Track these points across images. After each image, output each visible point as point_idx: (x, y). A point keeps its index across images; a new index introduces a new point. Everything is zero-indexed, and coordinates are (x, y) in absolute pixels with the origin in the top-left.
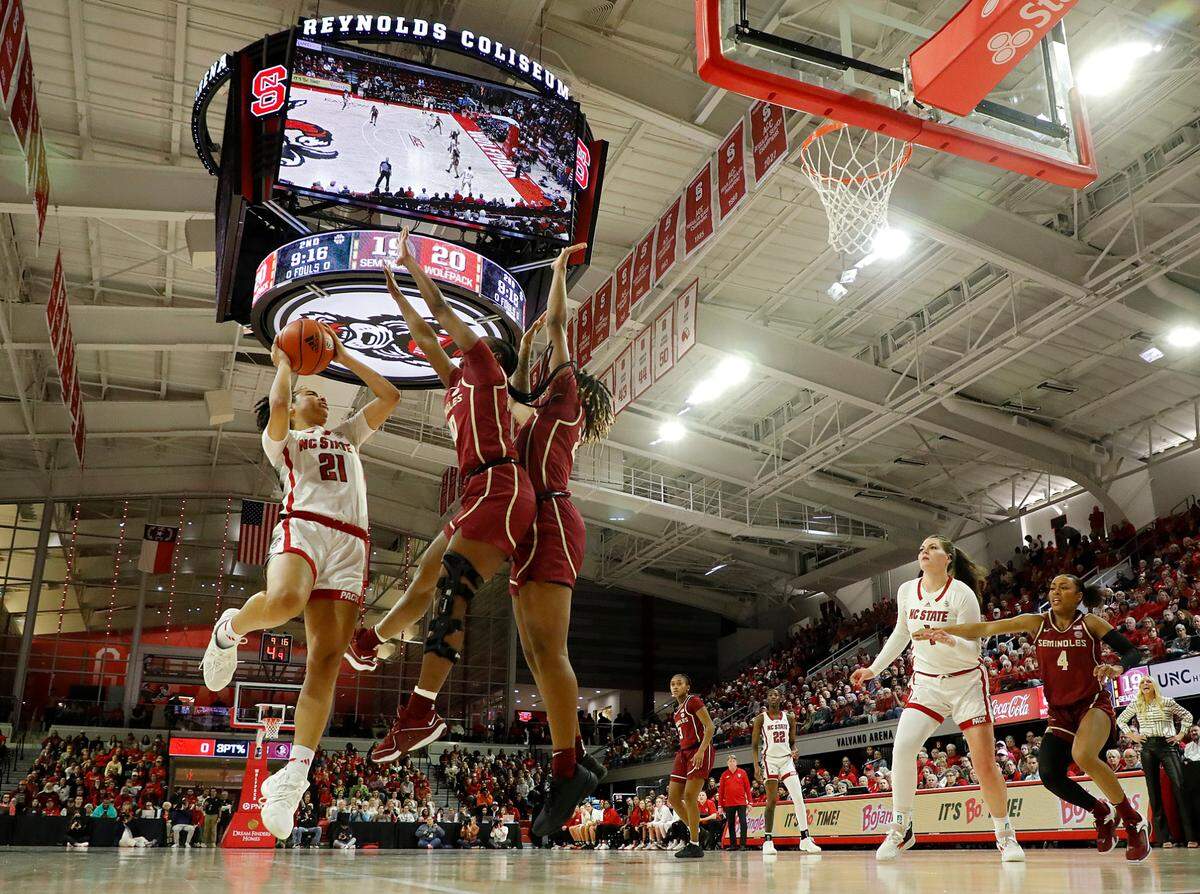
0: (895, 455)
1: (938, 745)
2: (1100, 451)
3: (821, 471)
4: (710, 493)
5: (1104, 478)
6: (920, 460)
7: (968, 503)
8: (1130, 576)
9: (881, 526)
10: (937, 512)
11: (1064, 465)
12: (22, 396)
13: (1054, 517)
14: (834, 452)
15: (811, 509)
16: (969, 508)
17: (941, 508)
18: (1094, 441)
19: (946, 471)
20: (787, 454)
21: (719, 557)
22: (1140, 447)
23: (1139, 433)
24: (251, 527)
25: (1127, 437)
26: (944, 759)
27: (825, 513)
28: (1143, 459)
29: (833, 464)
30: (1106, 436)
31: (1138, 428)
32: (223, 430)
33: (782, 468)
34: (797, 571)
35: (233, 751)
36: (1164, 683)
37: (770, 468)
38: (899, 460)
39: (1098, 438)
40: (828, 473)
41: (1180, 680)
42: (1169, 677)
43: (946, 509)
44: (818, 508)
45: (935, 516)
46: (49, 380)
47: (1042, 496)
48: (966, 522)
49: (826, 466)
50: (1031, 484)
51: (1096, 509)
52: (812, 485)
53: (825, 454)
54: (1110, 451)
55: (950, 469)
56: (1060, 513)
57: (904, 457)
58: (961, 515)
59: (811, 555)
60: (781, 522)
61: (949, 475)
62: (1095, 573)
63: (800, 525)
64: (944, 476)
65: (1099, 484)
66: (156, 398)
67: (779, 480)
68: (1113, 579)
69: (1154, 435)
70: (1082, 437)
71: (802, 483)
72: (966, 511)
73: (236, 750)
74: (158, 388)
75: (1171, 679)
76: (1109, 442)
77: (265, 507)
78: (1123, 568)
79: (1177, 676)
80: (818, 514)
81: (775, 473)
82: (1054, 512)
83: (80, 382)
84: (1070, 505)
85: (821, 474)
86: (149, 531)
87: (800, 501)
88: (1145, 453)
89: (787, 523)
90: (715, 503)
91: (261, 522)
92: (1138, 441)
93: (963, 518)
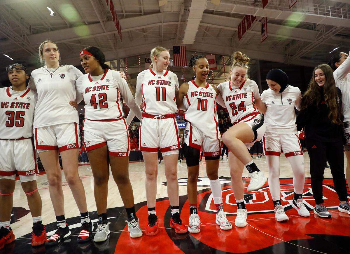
12: (100, 21)
24: (177, 54)
32: (164, 22)
35: (182, 126)
46: (108, 15)
66: (141, 15)
73: (183, 125)
74: (141, 12)
77: (180, 48)
83: (117, 14)
86: (146, 60)
91: (180, 52)
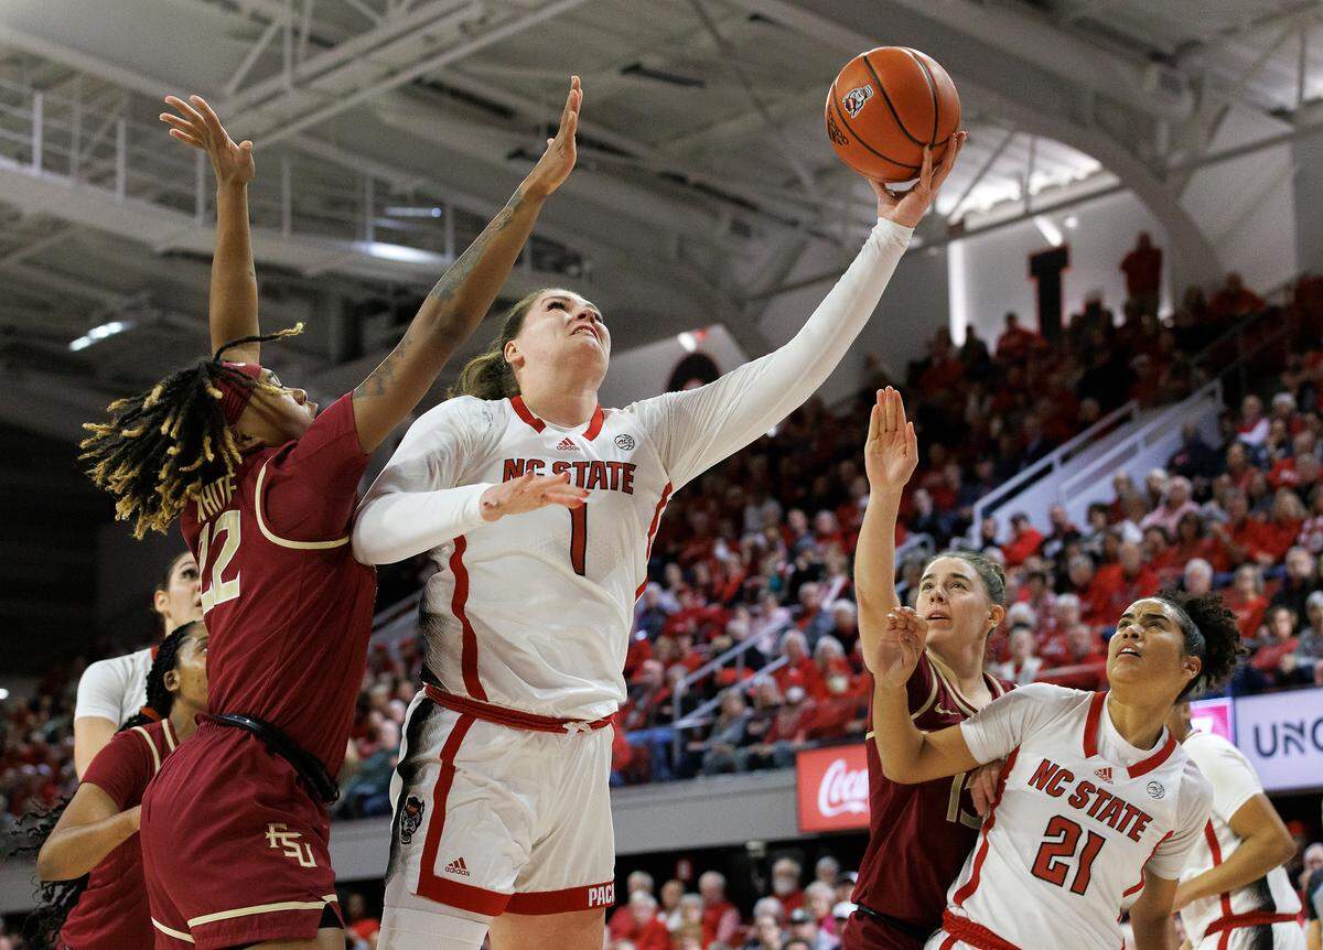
0: (623, 53)
1: (684, 870)
2: (1169, 84)
3: (418, 81)
4: (91, 123)
5: (1177, 159)
6: (690, 73)
7: (814, 196)
8: (1213, 440)
9: (574, 244)
10: (728, 213)
11: (1075, 118)
13: (1038, 248)
14: (456, 34)
15: (382, 188)
16: (815, 208)
17: (741, 203)
18: (1157, 57)
19: (760, 104)
20: (327, 29)
21: (113, 300)
22: (1278, 80)
23: (1277, 45)
25: (1245, 51)
26: (695, 916)
27: (422, 200)
28: (1281, 113)
29: (453, 67)
30: (1189, 46)
31: (1274, 32)
33: (306, 69)
34: (334, 346)
36: (1267, 745)
37: (270, 65)
38: (635, 69)
39: (1168, 49)
40: (437, 86)
41: (1308, 744)
42: (1282, 732)
43: (752, 207)
44: (402, 183)
45: (723, 227)
47: (1011, 190)
48: (803, 246)
49: (432, 69)
50: (984, 157)
51: (1144, 240)
52: (390, 119)
53: (430, 39)
54: (1196, 86)
55: (771, 101)
56: (1054, 238)
57: (652, 61)
58: (794, 224)
59: (376, 308)
60: (296, 214)
61: (766, 115)
62: (1126, 419)
63: (351, 231)
64: (754, 119)
65: (1161, 174)
67: (295, 101)
68: (1170, 441)
69: (1312, 52)
70: (1129, 43)
71: (364, 115)
72: (805, 216)
75: (1287, 738)
76: (1197, 61)
78: (1198, 413)
79: (1301, 731)
80: (403, 200)
81: (284, 80)
82: (1039, 235)
84: (1083, 220)
85: (418, 90)
87: (356, 163)
88: (1286, 97)
89: (313, 218)
90: (106, 151)
92: (1273, 64)
93: (799, 235)
